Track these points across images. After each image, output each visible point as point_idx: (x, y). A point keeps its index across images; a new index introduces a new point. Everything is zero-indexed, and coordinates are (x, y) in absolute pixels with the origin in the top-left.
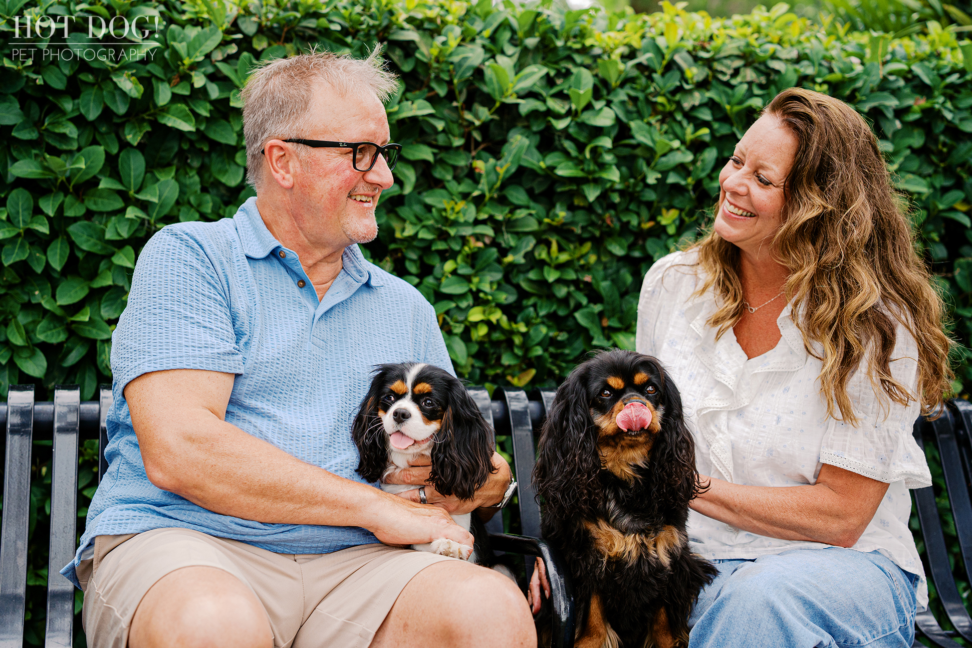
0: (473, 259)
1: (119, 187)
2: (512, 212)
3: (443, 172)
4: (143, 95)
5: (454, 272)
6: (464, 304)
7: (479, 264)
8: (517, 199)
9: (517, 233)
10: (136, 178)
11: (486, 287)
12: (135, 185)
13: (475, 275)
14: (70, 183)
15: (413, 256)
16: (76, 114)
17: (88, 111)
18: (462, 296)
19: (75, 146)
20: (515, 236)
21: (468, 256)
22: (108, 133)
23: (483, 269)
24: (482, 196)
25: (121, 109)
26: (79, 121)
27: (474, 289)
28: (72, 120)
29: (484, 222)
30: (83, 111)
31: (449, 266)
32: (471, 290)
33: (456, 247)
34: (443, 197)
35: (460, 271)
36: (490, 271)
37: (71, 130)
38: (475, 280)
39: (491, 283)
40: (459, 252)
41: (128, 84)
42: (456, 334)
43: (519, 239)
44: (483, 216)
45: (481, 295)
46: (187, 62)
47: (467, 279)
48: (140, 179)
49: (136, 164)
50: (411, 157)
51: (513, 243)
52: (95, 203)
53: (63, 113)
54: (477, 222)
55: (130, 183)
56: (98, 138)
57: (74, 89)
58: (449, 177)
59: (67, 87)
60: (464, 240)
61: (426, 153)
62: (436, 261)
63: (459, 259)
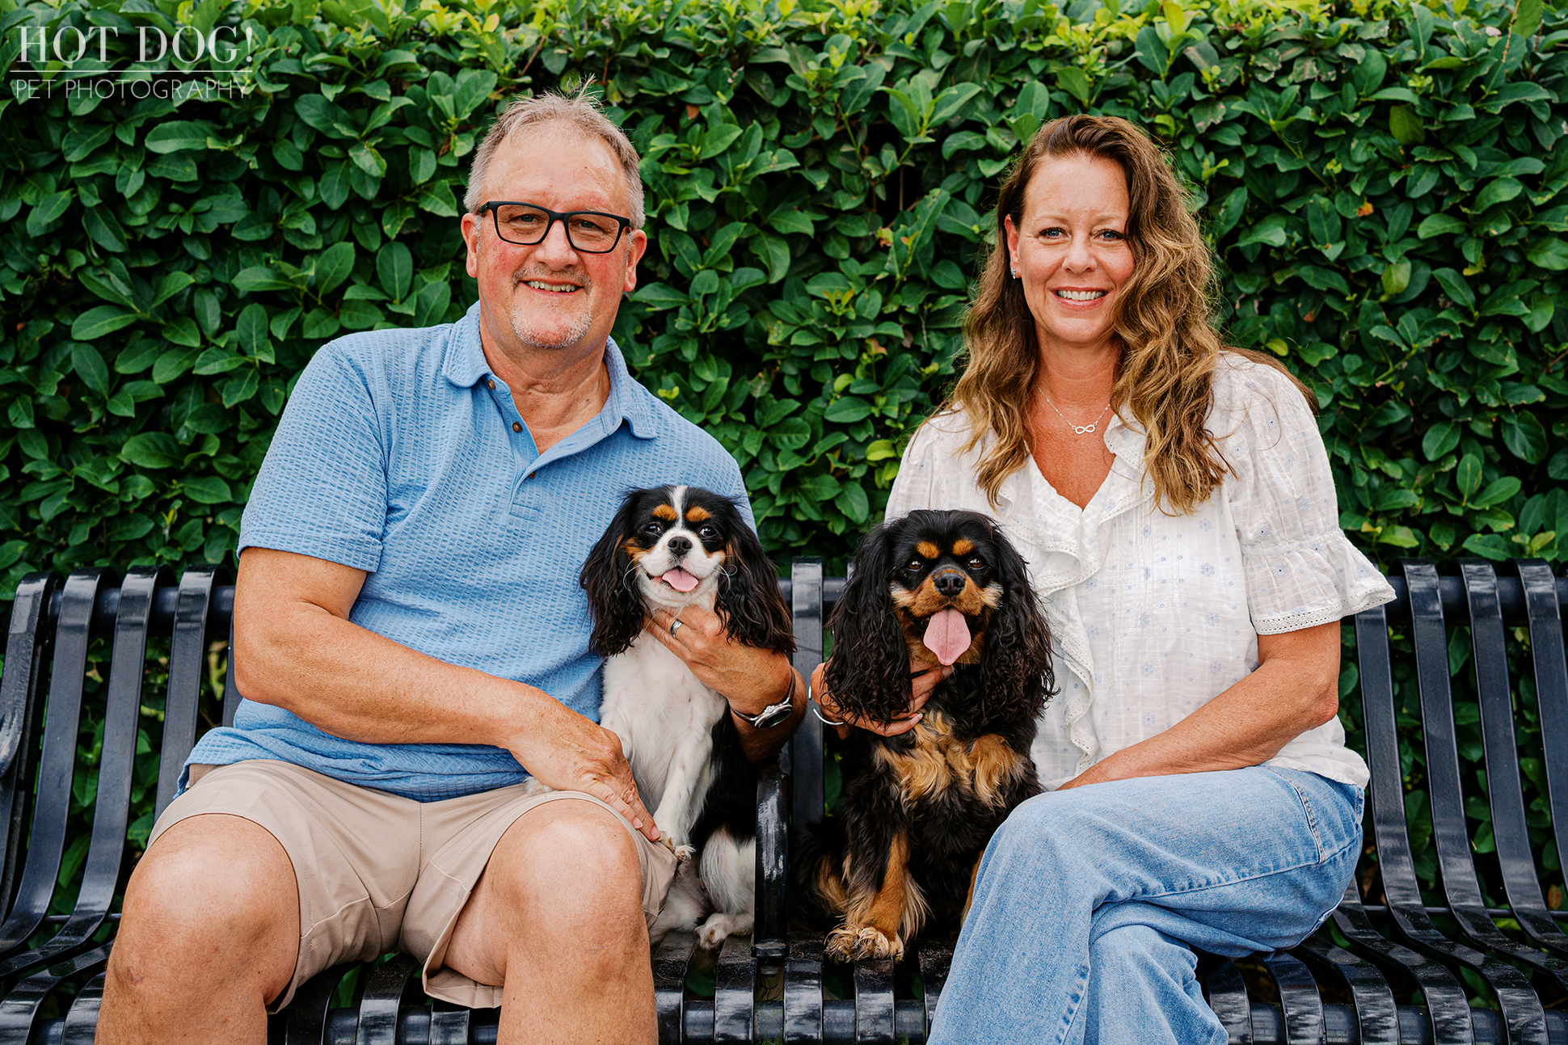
0: (878, 370)
1: (377, 296)
2: (931, 299)
3: (838, 248)
4: (388, 172)
5: (846, 392)
6: (861, 437)
7: (889, 377)
8: (947, 280)
9: (944, 331)
10: (401, 282)
11: (893, 412)
12: (401, 292)
13: (882, 394)
14: (316, 295)
15: (791, 370)
16: (317, 202)
17: (330, 197)
18: (860, 425)
19: (319, 245)
20: (942, 335)
21: (868, 367)
22: (366, 223)
23: (892, 386)
24: (891, 279)
25: (371, 193)
26: (320, 211)
27: (877, 415)
28: (312, 211)
29: (893, 317)
30: (324, 198)
31: (842, 381)
32: (872, 416)
33: (851, 356)
34: (835, 283)
35: (853, 391)
36: (901, 387)
37: (307, 224)
38: (881, 401)
39: (902, 405)
40: (857, 362)
41: (367, 160)
42: (855, 479)
43: (948, 339)
44: (892, 308)
45: (888, 422)
46: (453, 120)
47: (869, 399)
48: (408, 283)
49: (400, 262)
50: (783, 231)
51: (937, 345)
52: (350, 319)
53: (303, 200)
54: (882, 318)
55: (394, 291)
56: (355, 230)
57: (314, 168)
58: (845, 255)
59: (304, 167)
60: (862, 345)
61: (803, 223)
62: (825, 376)
63: (859, 372)
